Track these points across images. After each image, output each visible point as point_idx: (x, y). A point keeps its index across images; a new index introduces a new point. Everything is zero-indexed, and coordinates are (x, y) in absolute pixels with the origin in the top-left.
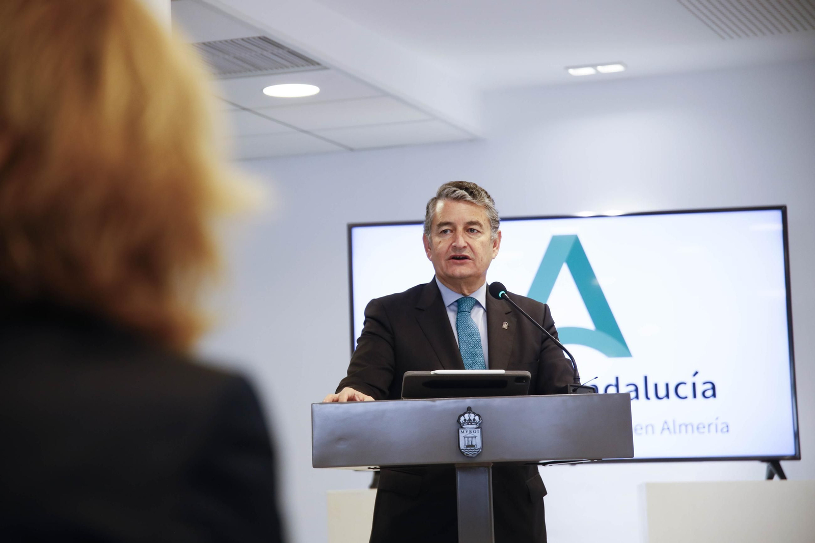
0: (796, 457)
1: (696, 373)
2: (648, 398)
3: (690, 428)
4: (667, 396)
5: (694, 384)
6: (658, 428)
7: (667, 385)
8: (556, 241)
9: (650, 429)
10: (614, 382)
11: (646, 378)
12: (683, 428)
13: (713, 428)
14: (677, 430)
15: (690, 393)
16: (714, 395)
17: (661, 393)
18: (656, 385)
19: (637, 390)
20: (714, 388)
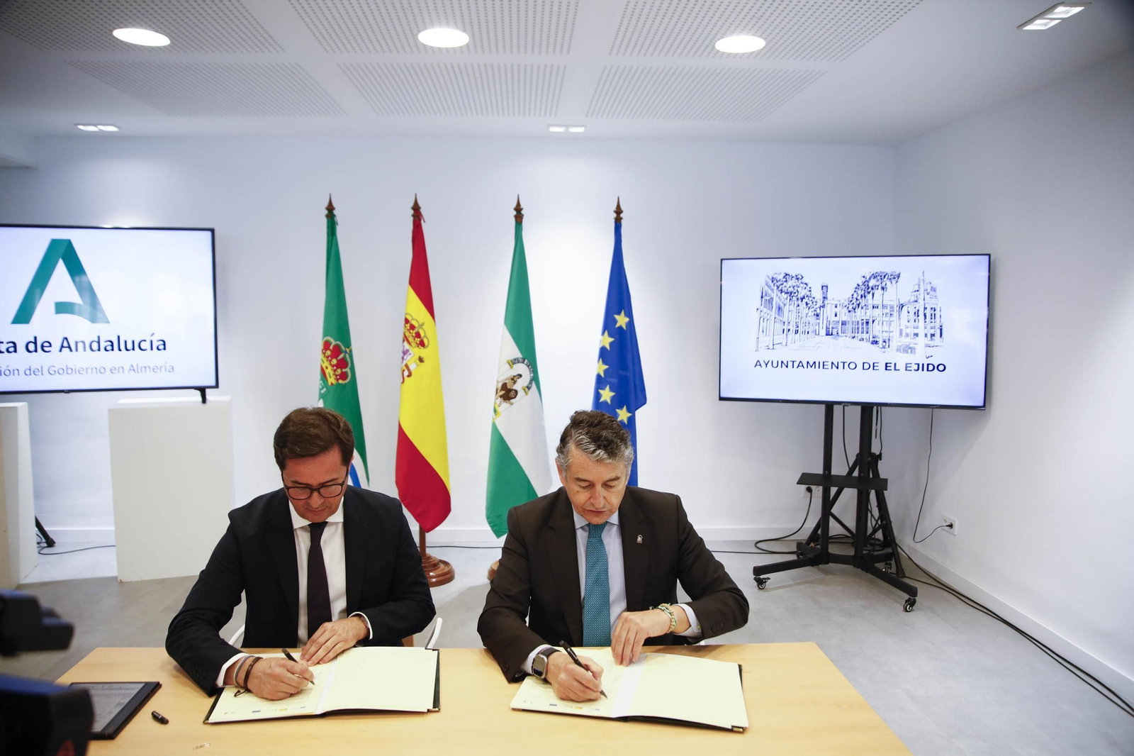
0: (217, 386)
1: (153, 334)
2: (120, 350)
3: (148, 369)
4: (133, 349)
5: (152, 341)
6: (127, 368)
7: (133, 342)
8: (54, 243)
9: (121, 370)
10: (97, 340)
11: (119, 337)
12: (144, 369)
13: (163, 369)
14: (140, 371)
15: (149, 348)
16: (165, 349)
17: (130, 346)
18: (126, 342)
19: (112, 345)
20: (164, 345)
